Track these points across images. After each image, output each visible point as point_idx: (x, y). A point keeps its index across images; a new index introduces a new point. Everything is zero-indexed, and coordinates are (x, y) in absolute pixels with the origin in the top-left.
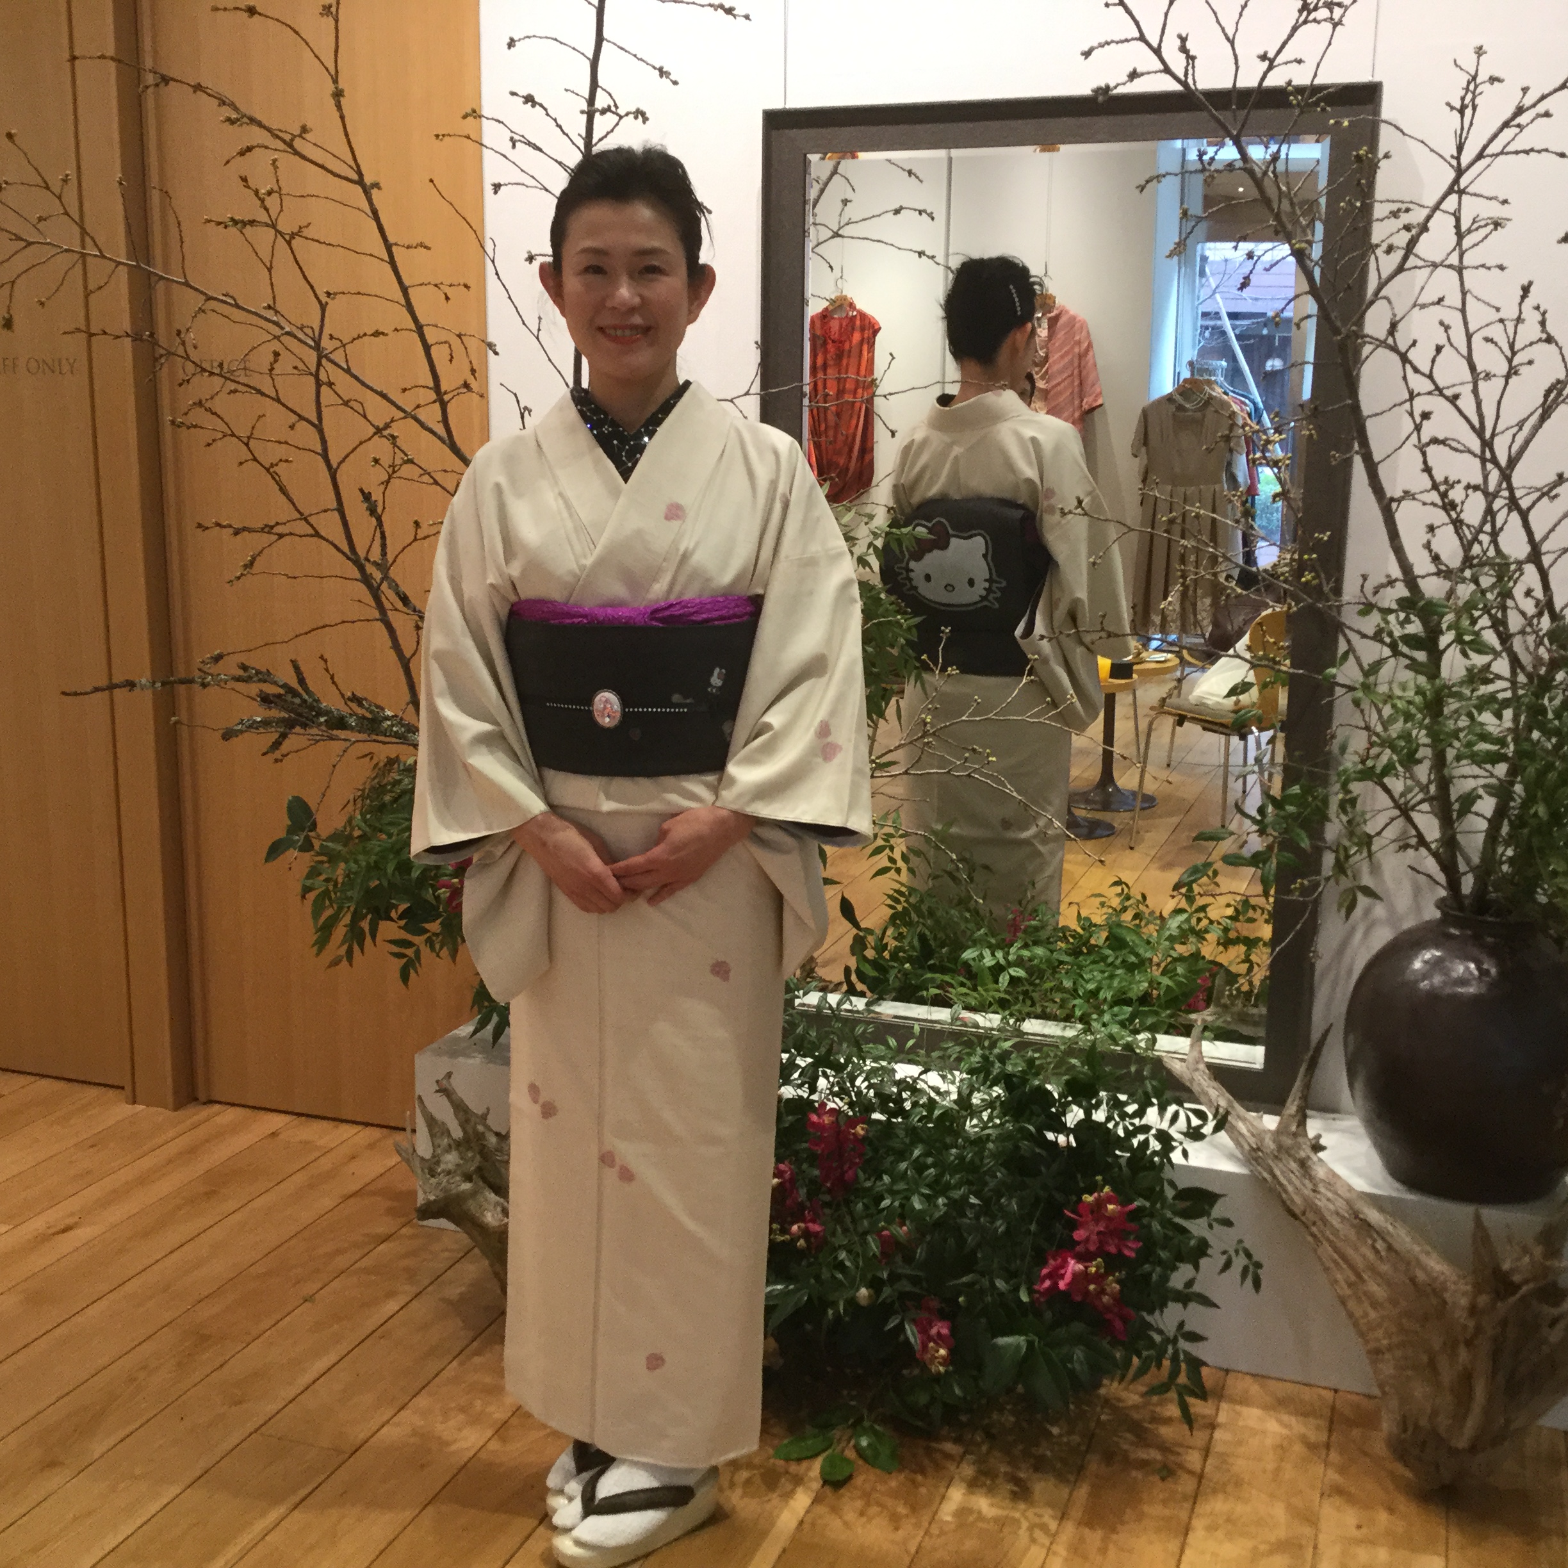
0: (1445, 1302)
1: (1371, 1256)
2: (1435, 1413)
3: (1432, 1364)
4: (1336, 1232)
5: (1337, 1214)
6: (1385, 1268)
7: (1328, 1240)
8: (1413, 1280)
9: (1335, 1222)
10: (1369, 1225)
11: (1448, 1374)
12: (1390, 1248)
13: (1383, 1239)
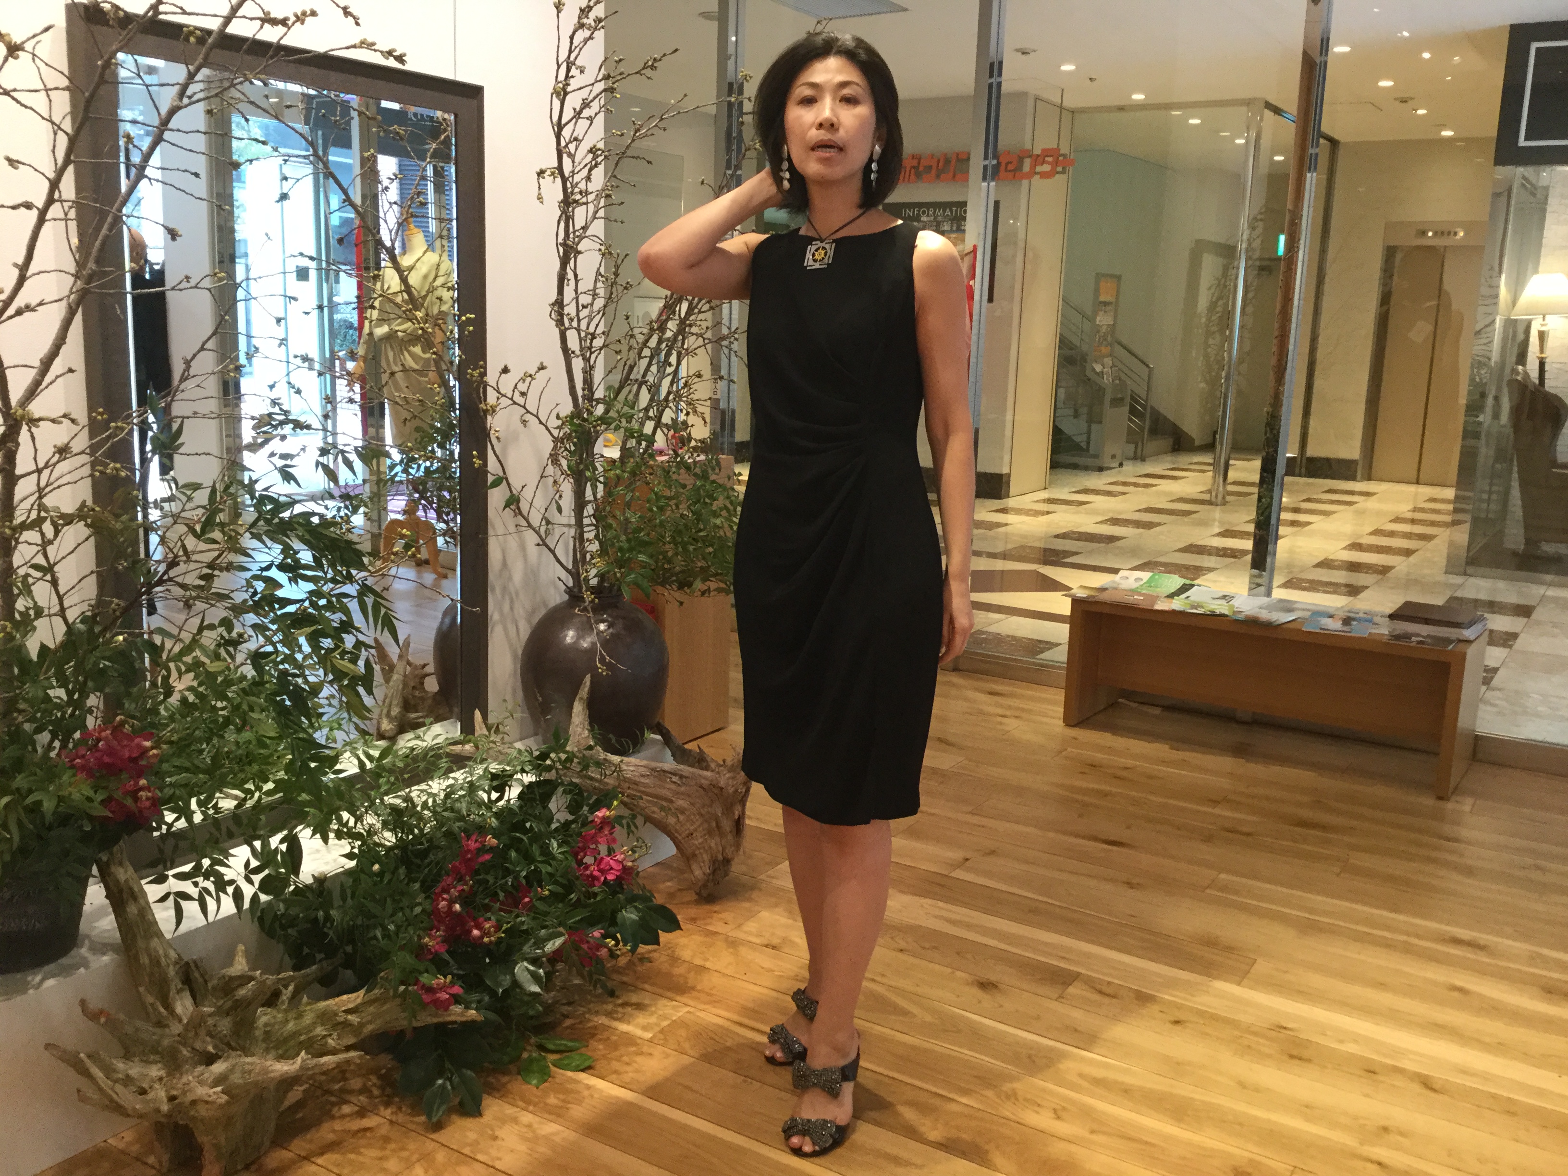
0: (722, 789)
1: (673, 787)
2: (724, 849)
3: (718, 826)
4: (646, 785)
5: (643, 776)
6: (683, 789)
7: (643, 792)
8: (701, 787)
9: (643, 780)
10: (664, 771)
11: (727, 825)
12: (681, 777)
13: (675, 774)
